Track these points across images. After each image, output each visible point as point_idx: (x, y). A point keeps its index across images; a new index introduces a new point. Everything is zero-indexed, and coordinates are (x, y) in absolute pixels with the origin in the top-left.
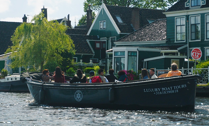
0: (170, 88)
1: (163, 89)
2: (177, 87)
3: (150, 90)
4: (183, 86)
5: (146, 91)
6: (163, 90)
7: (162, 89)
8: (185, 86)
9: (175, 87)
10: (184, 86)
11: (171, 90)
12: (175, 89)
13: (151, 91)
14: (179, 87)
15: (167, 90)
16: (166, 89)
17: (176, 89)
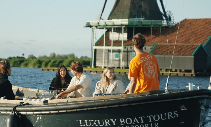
0: (140, 120)
1: (122, 120)
2: (156, 118)
3: (94, 122)
4: (170, 115)
5: (85, 124)
6: (123, 123)
7: (121, 122)
8: (176, 116)
9: (152, 118)
10: (173, 115)
11: (142, 124)
12: (151, 123)
13: (95, 125)
14: (160, 117)
15: (132, 124)
16: (129, 121)
17: (153, 122)
